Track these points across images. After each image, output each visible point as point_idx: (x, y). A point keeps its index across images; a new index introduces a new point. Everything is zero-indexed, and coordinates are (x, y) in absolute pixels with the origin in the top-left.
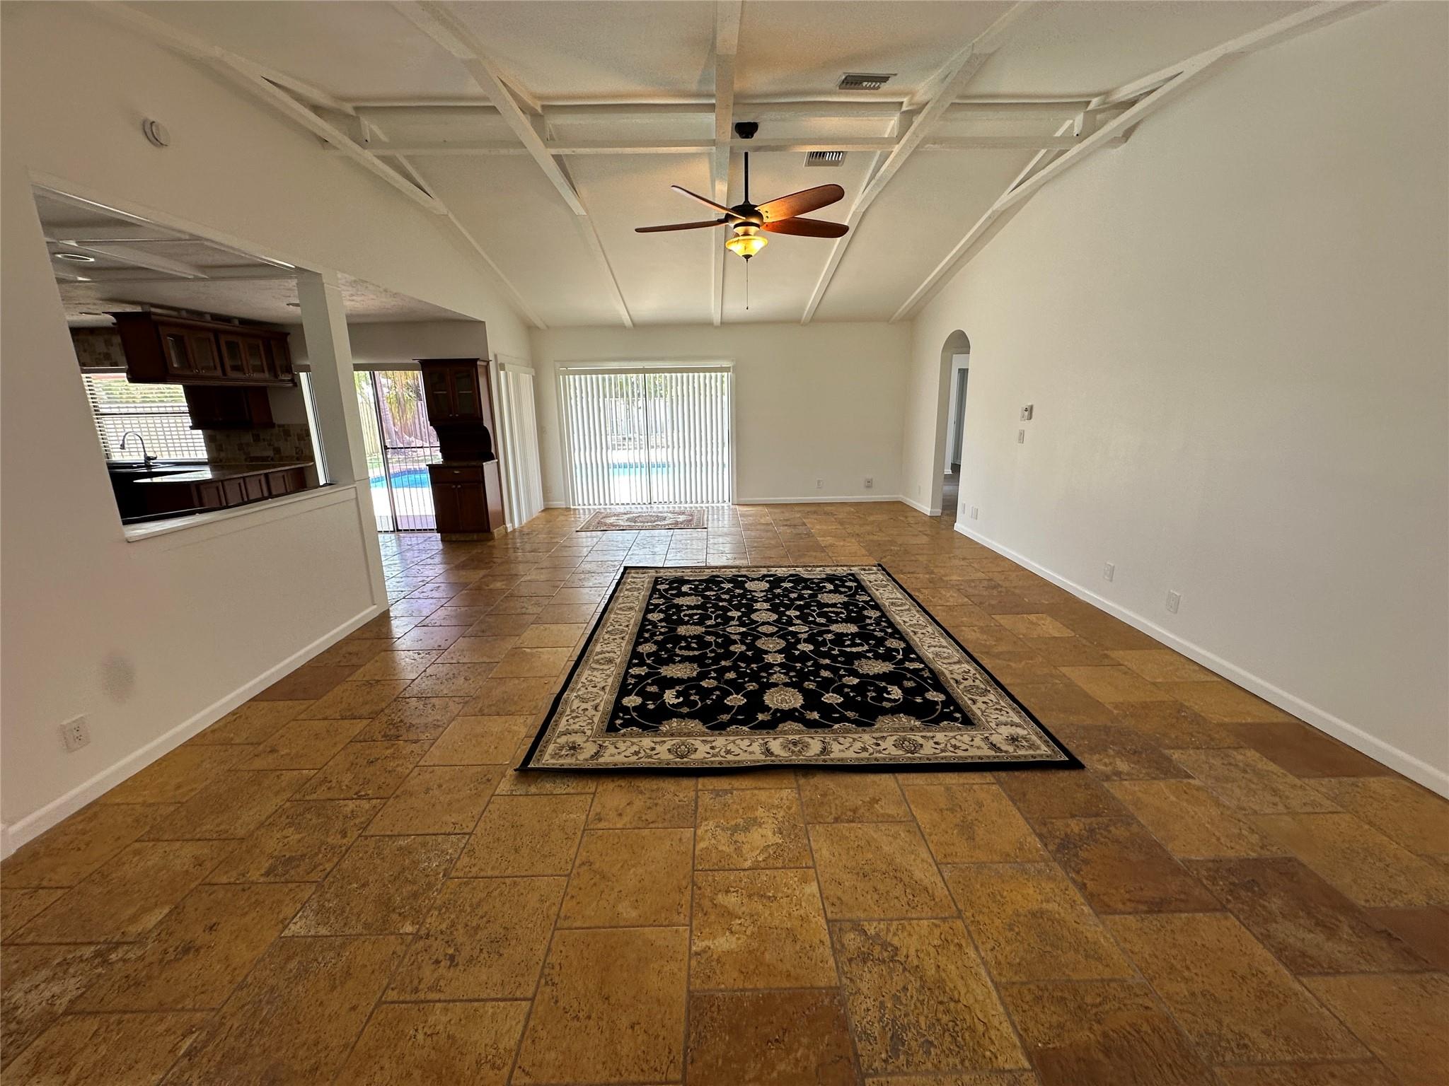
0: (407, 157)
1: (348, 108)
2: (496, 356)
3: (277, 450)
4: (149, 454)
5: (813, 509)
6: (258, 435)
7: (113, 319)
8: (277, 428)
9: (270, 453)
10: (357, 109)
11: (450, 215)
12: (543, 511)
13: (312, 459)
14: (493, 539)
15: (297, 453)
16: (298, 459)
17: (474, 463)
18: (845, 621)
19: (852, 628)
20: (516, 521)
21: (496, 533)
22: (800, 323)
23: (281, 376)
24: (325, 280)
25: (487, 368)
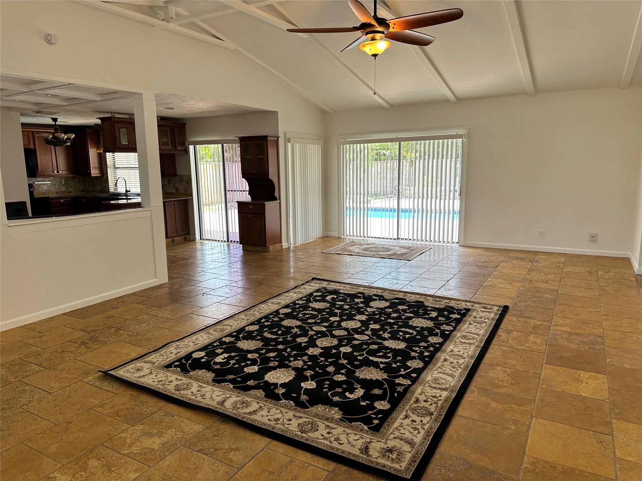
0: (202, 20)
2: (285, 133)
3: (177, 189)
4: (128, 189)
5: (522, 255)
6: (170, 180)
7: (99, 121)
8: (178, 177)
9: (174, 191)
11: (240, 49)
12: (320, 238)
13: (191, 195)
14: (269, 251)
15: (185, 191)
16: (185, 195)
17: (260, 202)
18: (404, 340)
19: (401, 346)
20: (292, 242)
21: (271, 248)
22: (527, 94)
23: (179, 148)
24: (144, 97)
25: (277, 141)
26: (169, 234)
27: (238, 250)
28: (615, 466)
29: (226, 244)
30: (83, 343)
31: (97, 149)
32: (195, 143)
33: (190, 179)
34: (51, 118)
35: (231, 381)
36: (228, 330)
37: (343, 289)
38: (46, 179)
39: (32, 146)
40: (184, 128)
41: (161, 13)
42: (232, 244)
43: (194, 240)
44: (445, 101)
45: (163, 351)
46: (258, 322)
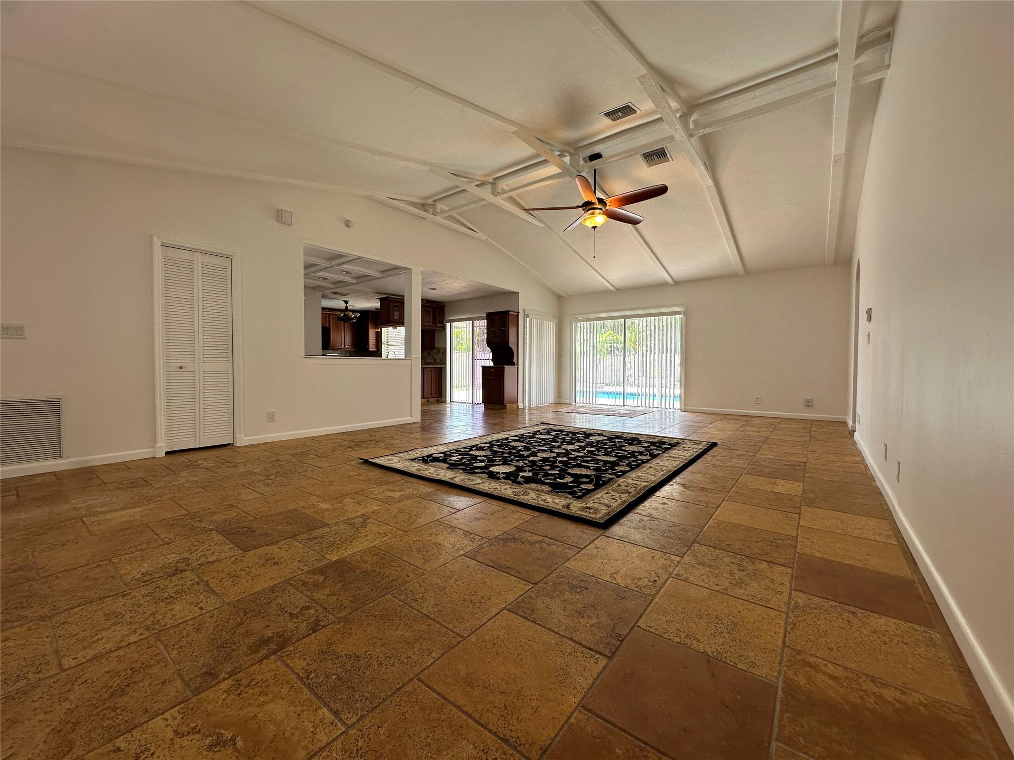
0: (457, 214)
1: (430, 201)
2: (524, 310)
3: (434, 360)
8: (436, 350)
9: (432, 361)
10: (434, 201)
11: (490, 240)
13: (445, 364)
14: (507, 409)
15: (441, 361)
16: (441, 364)
17: (500, 366)
18: (616, 456)
19: (614, 459)
20: (527, 404)
21: (508, 406)
22: (738, 276)
23: (439, 325)
24: (413, 271)
25: (517, 316)
26: (425, 395)
27: (481, 408)
28: (798, 530)
29: (470, 405)
30: (350, 447)
31: (376, 328)
32: (451, 321)
33: (446, 350)
34: (344, 301)
35: (461, 469)
36: (465, 445)
37: (566, 429)
38: (336, 352)
39: (327, 325)
40: (444, 310)
41: (430, 210)
42: (475, 406)
43: (445, 402)
44: (665, 285)
45: (410, 453)
46: (490, 442)
